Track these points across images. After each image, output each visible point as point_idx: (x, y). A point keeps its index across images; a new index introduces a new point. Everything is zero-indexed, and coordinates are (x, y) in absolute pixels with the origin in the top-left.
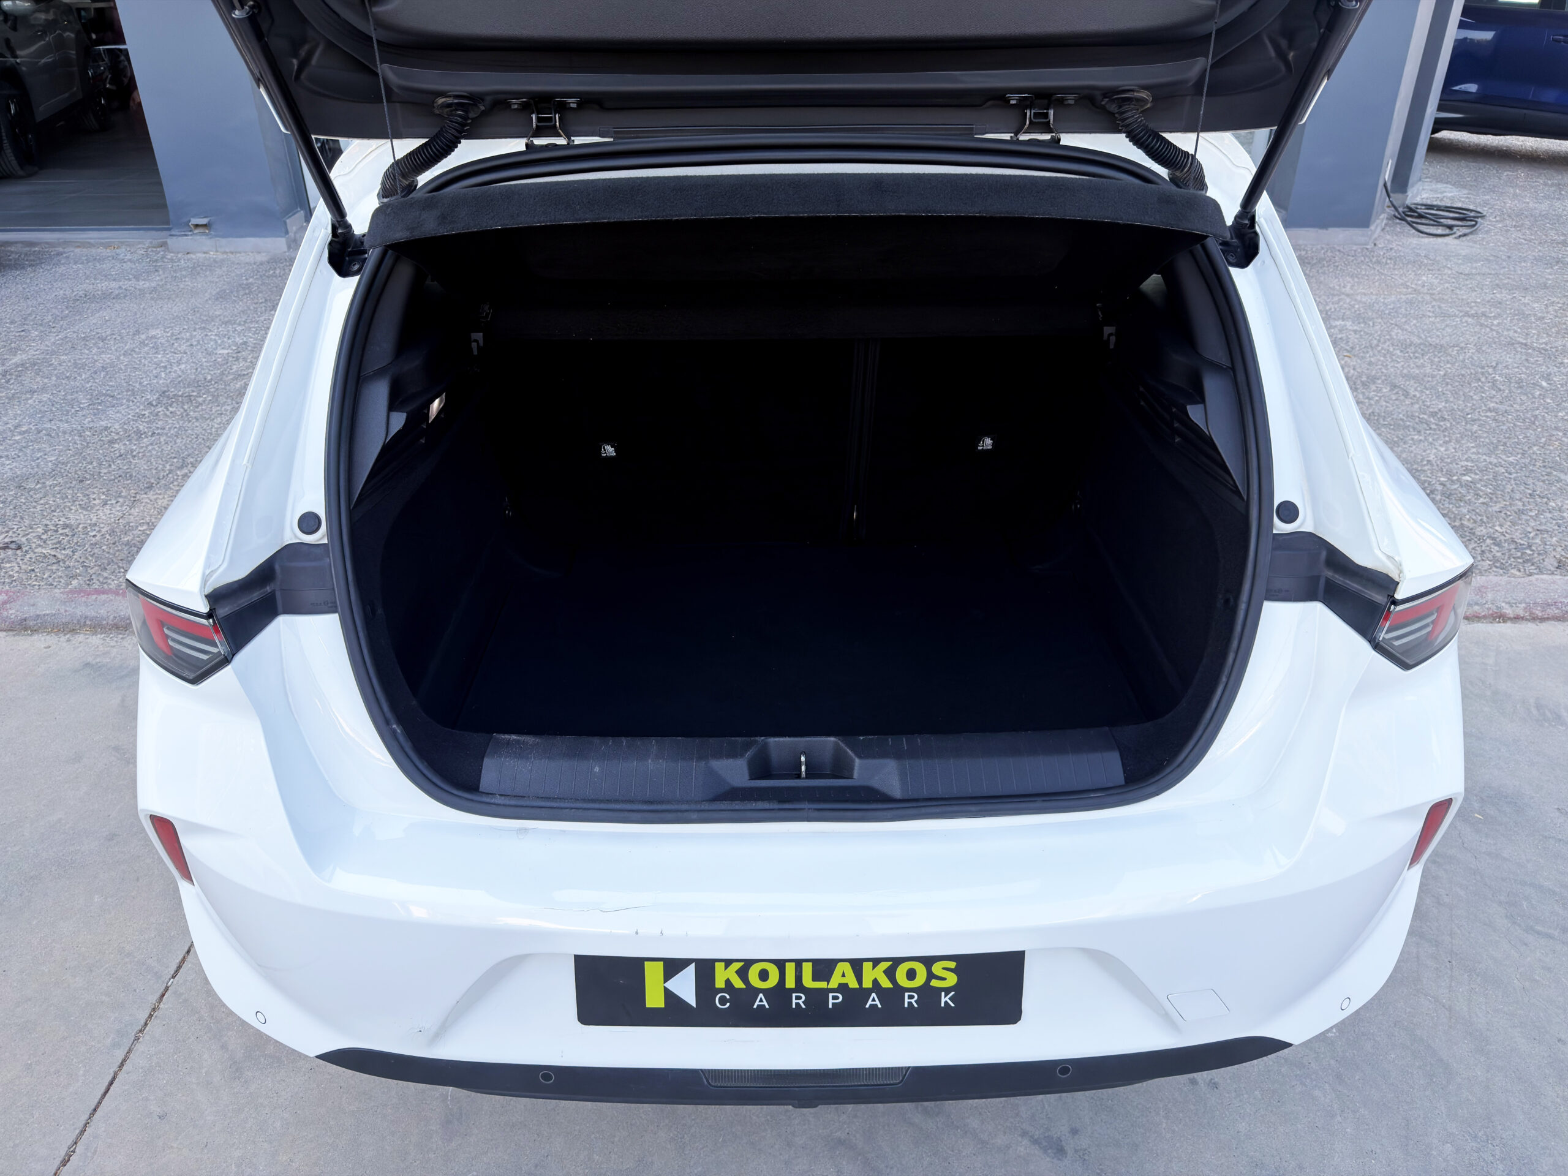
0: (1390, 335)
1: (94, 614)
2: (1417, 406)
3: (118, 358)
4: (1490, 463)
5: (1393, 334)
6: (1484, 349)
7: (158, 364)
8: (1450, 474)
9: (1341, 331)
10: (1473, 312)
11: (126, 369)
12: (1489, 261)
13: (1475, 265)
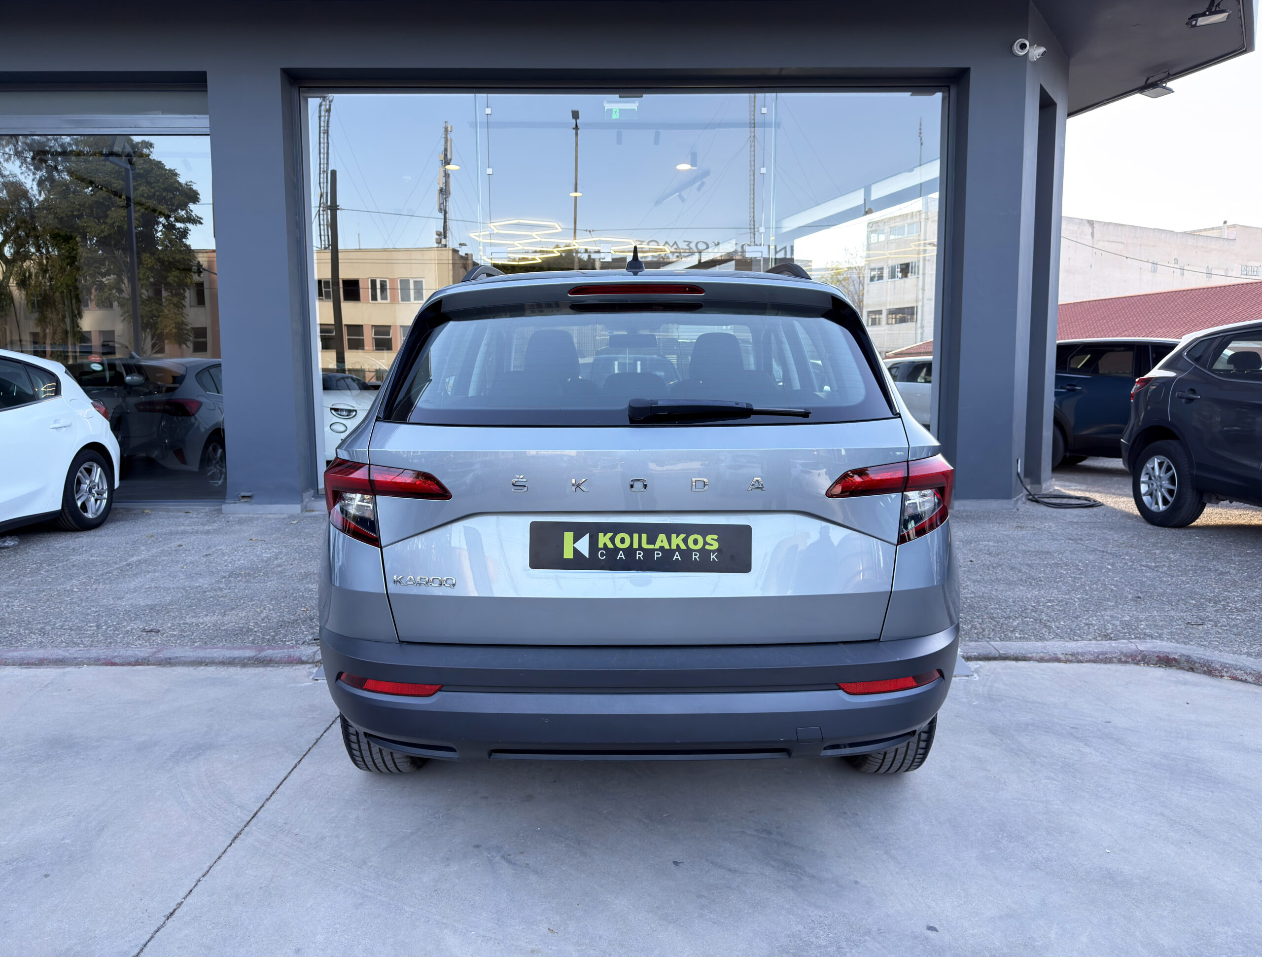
0: (1016, 546)
1: (210, 656)
2: (1026, 576)
3: (200, 558)
4: (1065, 598)
5: (1019, 548)
6: (1076, 553)
7: (226, 561)
8: (1038, 602)
9: (985, 546)
10: (1073, 538)
11: (206, 563)
12: (1090, 516)
13: (1082, 518)
